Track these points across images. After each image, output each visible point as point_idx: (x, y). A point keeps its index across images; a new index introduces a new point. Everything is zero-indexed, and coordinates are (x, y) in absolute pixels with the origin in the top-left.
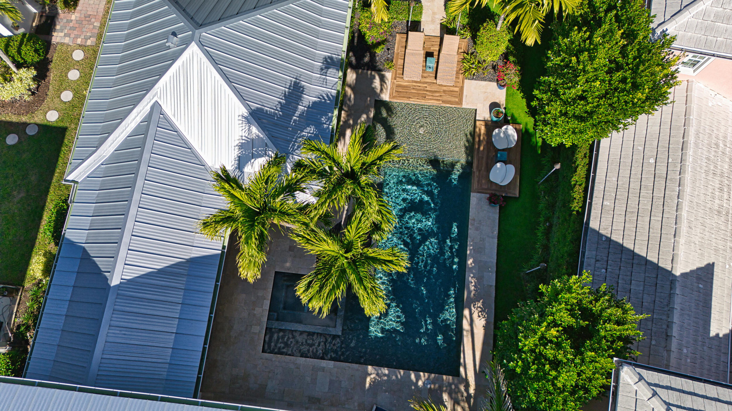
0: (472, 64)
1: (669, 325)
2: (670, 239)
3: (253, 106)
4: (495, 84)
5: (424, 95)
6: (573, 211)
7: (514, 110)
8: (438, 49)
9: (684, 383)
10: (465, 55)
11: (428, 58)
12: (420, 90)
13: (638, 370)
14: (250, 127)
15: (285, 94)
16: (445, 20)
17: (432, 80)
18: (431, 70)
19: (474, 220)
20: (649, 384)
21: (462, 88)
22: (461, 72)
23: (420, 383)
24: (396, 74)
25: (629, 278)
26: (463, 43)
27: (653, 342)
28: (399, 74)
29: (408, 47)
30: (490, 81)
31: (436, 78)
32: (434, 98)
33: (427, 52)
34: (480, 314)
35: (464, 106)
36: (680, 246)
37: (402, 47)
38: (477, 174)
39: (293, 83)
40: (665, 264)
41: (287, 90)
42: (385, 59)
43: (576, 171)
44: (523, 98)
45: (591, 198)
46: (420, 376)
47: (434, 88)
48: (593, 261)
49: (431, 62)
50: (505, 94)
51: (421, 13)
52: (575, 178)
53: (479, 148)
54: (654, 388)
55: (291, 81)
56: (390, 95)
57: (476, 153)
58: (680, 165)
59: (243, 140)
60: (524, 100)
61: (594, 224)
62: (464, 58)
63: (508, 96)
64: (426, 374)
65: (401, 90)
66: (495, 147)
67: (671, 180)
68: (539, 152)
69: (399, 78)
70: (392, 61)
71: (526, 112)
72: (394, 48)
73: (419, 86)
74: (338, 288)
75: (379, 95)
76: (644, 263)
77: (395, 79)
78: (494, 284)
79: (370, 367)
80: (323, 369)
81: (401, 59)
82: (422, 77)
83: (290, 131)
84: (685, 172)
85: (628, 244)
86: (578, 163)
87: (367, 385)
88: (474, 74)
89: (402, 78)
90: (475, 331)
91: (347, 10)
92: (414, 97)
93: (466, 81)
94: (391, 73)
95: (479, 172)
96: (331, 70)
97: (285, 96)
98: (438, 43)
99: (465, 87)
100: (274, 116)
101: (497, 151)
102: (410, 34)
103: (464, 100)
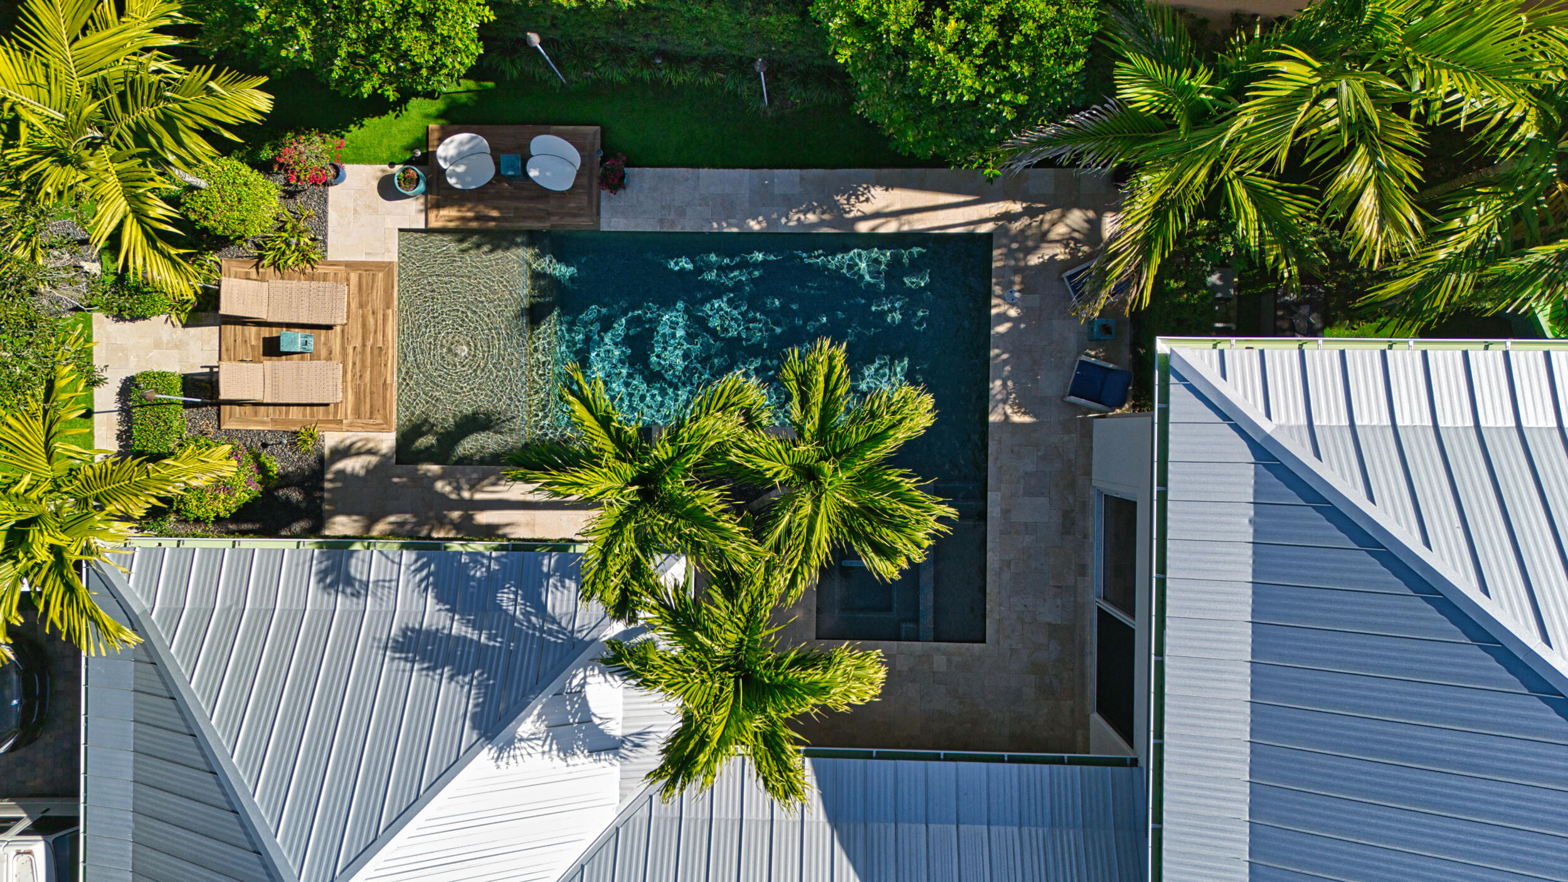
0: (288, 245)
3: (470, 737)
4: (332, 190)
5: (376, 352)
7: (394, 143)
8: (254, 329)
10: (266, 262)
11: (283, 349)
12: (363, 361)
14: (521, 740)
15: (428, 669)
16: (174, 318)
17: (335, 335)
18: (311, 341)
19: (661, 221)
21: (350, 265)
22: (309, 270)
23: (1013, 313)
24: (329, 422)
26: (233, 269)
28: (328, 413)
29: (258, 397)
30: (326, 201)
31: (329, 327)
32: (380, 327)
33: (264, 355)
34: (862, 199)
35: (394, 257)
37: (257, 413)
38: (555, 220)
39: (397, 655)
41: (416, 666)
42: (291, 449)
44: (362, 126)
46: (998, 315)
47: (356, 330)
49: (293, 342)
50: (355, 167)
51: (163, 375)
53: (493, 219)
55: (393, 659)
56: (382, 431)
57: (507, 225)
59: (551, 749)
60: (366, 122)
62: (274, 264)
63: (359, 159)
64: (994, 301)
65: (368, 407)
66: (490, 183)
68: (490, 84)
69: (336, 413)
70: (295, 433)
71: (397, 116)
72: (259, 433)
73: (354, 364)
75: (384, 456)
77: (341, 421)
78: (796, 172)
79: (993, 418)
80: (1006, 512)
81: (287, 413)
82: (329, 358)
83: (517, 647)
87: (1027, 419)
88: (312, 240)
89: (336, 405)
90: (898, 207)
91: (187, 549)
92: (380, 374)
93: (332, 256)
94: (326, 434)
95: (553, 214)
96: (352, 571)
97: (434, 669)
98: (239, 327)
99: (347, 259)
100: (487, 687)
101: (499, 177)
102: (225, 397)
103: (379, 260)
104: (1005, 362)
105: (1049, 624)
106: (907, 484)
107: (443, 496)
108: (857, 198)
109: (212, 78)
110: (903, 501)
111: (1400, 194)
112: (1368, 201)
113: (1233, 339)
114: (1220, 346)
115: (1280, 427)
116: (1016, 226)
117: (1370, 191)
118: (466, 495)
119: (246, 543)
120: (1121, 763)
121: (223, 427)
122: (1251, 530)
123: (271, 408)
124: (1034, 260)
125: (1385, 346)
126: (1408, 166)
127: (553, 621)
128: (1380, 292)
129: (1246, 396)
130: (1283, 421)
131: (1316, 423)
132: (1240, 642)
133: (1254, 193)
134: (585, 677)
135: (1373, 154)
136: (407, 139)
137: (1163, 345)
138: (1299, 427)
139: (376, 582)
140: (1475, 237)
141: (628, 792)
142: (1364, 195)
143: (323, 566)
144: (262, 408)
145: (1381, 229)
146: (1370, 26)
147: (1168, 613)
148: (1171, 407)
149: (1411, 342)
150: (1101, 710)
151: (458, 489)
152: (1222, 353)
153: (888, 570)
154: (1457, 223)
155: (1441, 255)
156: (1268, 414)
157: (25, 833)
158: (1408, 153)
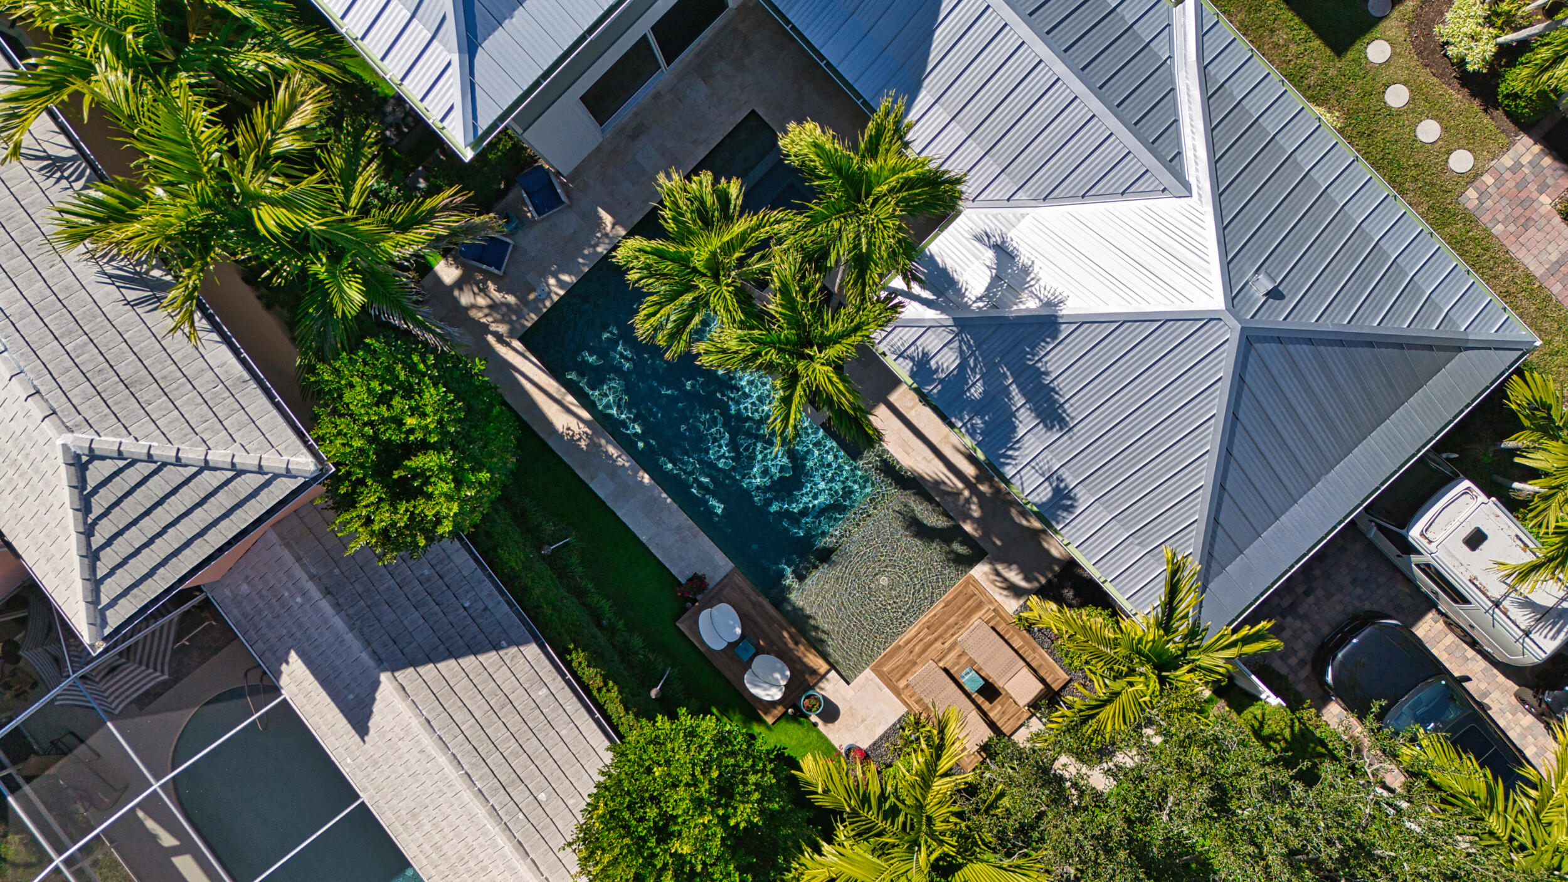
1: (338, 607)
2: (429, 711)
3: (1066, 329)
4: (864, 745)
5: (933, 629)
6: (576, 649)
7: (801, 735)
8: (991, 715)
9: (247, 517)
12: (946, 631)
13: (300, 481)
14: (1040, 300)
15: (1057, 393)
17: (948, 662)
18: (962, 672)
19: (695, 536)
20: (276, 476)
21: (897, 693)
22: (924, 715)
23: (552, 281)
24: (1001, 617)
25: (431, 623)
27: (337, 571)
28: (997, 623)
29: (1025, 670)
30: (874, 744)
31: (946, 670)
32: (916, 640)
33: (1000, 694)
34: (571, 433)
35: (868, 672)
36: (411, 714)
37: (1041, 665)
38: (754, 597)
39: (1067, 418)
40: (406, 675)
41: (1062, 401)
43: (621, 701)
45: (568, 683)
46: (561, 288)
47: (932, 652)
48: (490, 605)
49: (971, 680)
50: (836, 744)
52: (614, 694)
53: (789, 633)
54: (267, 477)
55: (1072, 419)
56: (976, 581)
57: (784, 622)
58: (505, 819)
59: (1032, 279)
61: (532, 650)
63: (830, 747)
64: (556, 298)
65: (970, 603)
66: (768, 654)
67: (496, 790)
69: (992, 618)
73: (953, 635)
74: (674, 219)
75: (991, 563)
76: (431, 656)
77: (994, 610)
78: (592, 486)
81: (1022, 647)
82: (964, 653)
83: (995, 357)
84: (490, 814)
85: (469, 662)
86: (631, 716)
87: (603, 213)
88: (904, 730)
89: (987, 623)
90: (556, 407)
91: (1132, 603)
92: (943, 614)
93: (903, 710)
94: (1011, 612)
95: (751, 601)
96: (1050, 495)
97: (1053, 389)
98: (999, 724)
99: (896, 699)
100: (1033, 349)
101: (759, 651)
102: (1041, 686)
103: (877, 679)
104: (584, 257)
105: (706, 83)
106: (667, 214)
107: (981, 506)
108: (573, 436)
109: (816, 793)
110: (678, 207)
111: (276, 109)
112: (295, 122)
113: (430, 122)
114: (440, 125)
115: (450, 51)
116: (502, 329)
117: (289, 126)
118: (966, 493)
119: (1095, 573)
121: (1068, 678)
122: (516, 13)
123: (1028, 660)
124: (511, 299)
125: (359, 42)
126: (259, 118)
127: (961, 351)
128: (334, 73)
129: (451, 85)
130: (445, 53)
131: (430, 36)
133: (348, 194)
134: (975, 302)
135: (270, 143)
136: (792, 728)
137: (468, 155)
138: (440, 42)
139: (1043, 475)
140: (260, 54)
141: (1018, 215)
142: (294, 127)
143: (1065, 514)
144: (1033, 665)
145: (302, 102)
146: (210, 205)
147: (601, 12)
148: (495, 118)
149: (343, 31)
151: (968, 501)
152: (442, 120)
153: (735, 186)
154: (262, 68)
155: (286, 61)
156: (449, 64)
157: (1419, 553)
158: (253, 126)
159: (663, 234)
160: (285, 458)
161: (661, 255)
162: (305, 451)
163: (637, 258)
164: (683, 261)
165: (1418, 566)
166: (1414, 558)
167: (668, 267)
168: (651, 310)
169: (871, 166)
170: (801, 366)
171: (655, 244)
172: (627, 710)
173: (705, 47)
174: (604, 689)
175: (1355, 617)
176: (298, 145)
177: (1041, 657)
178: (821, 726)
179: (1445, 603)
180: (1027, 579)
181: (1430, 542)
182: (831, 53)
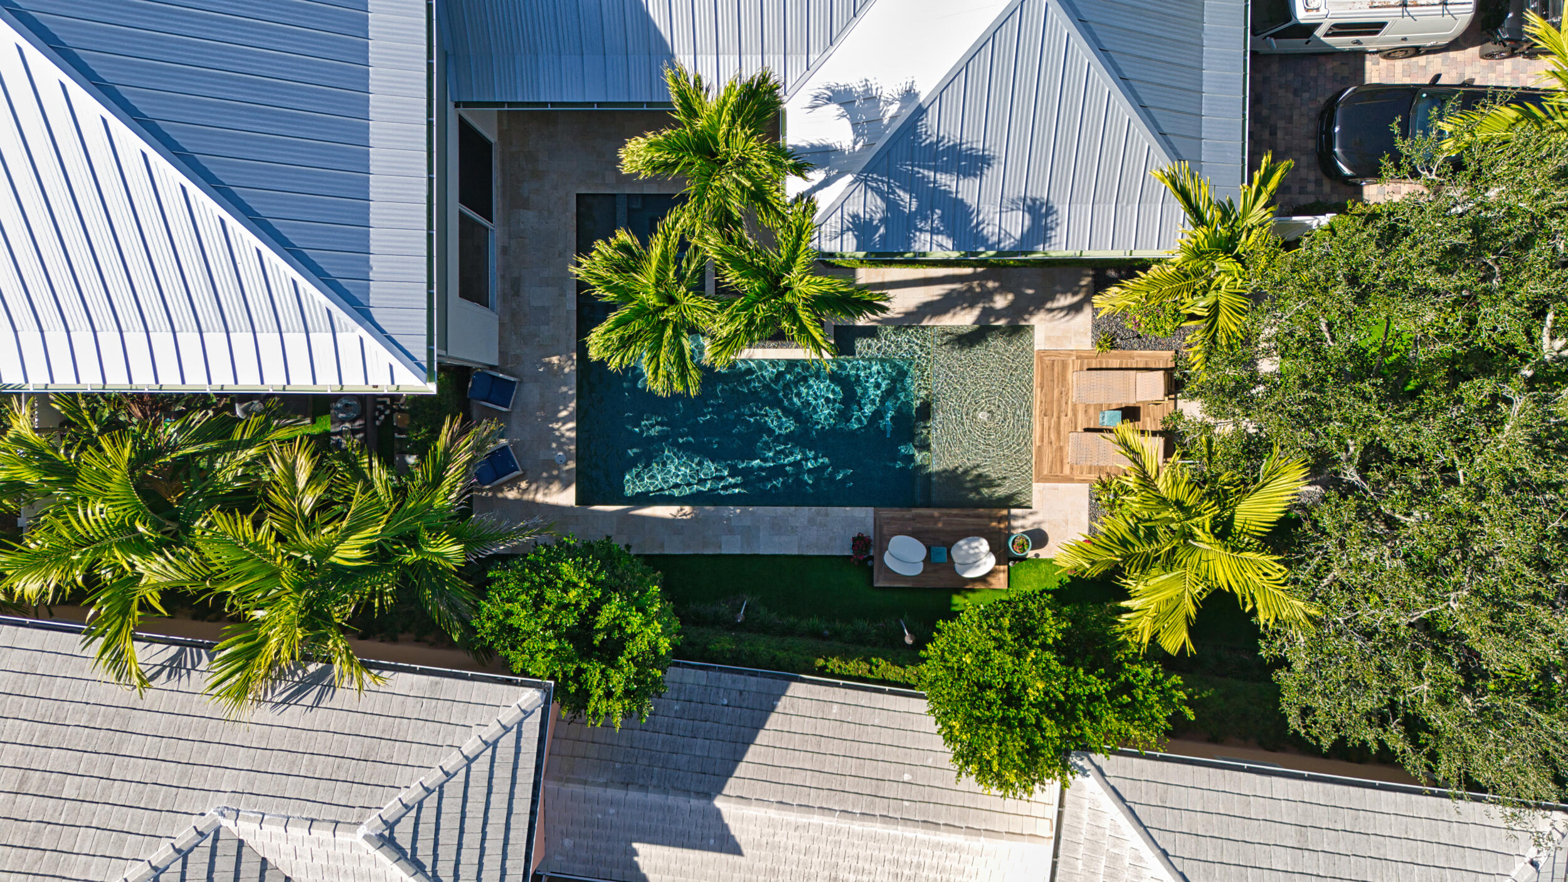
1: (644, 788)
2: (774, 796)
5: (1049, 413)
6: (826, 660)
7: (1035, 572)
8: (1148, 427)
9: (528, 771)
12: (1060, 406)
17: (1082, 423)
18: (1098, 420)
19: (827, 515)
20: (520, 724)
21: (1070, 480)
22: (1103, 476)
24: (1087, 358)
25: (714, 737)
27: (618, 765)
28: (1088, 363)
29: (1140, 374)
30: (1090, 527)
31: (1087, 430)
32: (1045, 431)
33: (1139, 408)
35: (1036, 487)
36: (764, 810)
37: (1145, 362)
38: (907, 514)
40: (732, 786)
43: (893, 664)
44: (1060, 582)
45: (845, 686)
47: (1065, 427)
48: (741, 687)
49: (1111, 418)
52: (883, 664)
54: (515, 730)
56: (1045, 350)
58: (898, 816)
61: (796, 689)
65: (1056, 369)
66: (956, 542)
67: (872, 802)
69: (1082, 365)
70: (1116, 348)
72: (1145, 348)
73: (1066, 403)
74: (608, 289)
76: (737, 757)
77: (1077, 358)
78: (723, 552)
80: (563, 294)
81: (1121, 363)
82: (1087, 406)
84: (885, 823)
85: (763, 737)
86: (910, 668)
88: (1099, 499)
89: (1081, 370)
92: (1046, 395)
93: (1086, 487)
94: (1090, 348)
95: (909, 519)
98: (1160, 428)
99: (1073, 485)
101: (949, 546)
102: (1162, 373)
103: (1048, 485)
105: (528, 209)
111: (282, 482)
112: (302, 478)
113: (386, 392)
114: (395, 387)
115: (353, 331)
117: (301, 484)
119: (1119, 254)
120: (467, 104)
121: (1173, 352)
122: (371, 262)
123: (1133, 367)
125: (288, 388)
126: (278, 500)
129: (376, 351)
130: (352, 335)
131: (331, 336)
132: (378, 187)
134: (854, 147)
135: (300, 509)
137: (432, 388)
138: (341, 330)
141: (825, 70)
142: (304, 482)
144: (1141, 366)
145: (294, 462)
148: (425, 346)
149: (271, 391)
150: (488, 145)
152: (393, 383)
153: (623, 236)
154: (241, 472)
155: (253, 452)
156: (361, 339)
157: (1318, 25)
158: (277, 507)
159: (612, 307)
160: (514, 705)
161: (622, 323)
162: (522, 688)
163: (609, 339)
164: (642, 312)
165: (1326, 35)
166: (1319, 33)
167: (636, 325)
168: (653, 365)
169: (700, 124)
170: (788, 298)
171: (612, 317)
172: (903, 666)
173: (504, 186)
174: (874, 668)
175: (1321, 116)
176: (319, 492)
177: (1141, 356)
178: (1043, 553)
179: (1369, 42)
180: (1075, 294)
181: (1318, 9)
182: (594, 95)
